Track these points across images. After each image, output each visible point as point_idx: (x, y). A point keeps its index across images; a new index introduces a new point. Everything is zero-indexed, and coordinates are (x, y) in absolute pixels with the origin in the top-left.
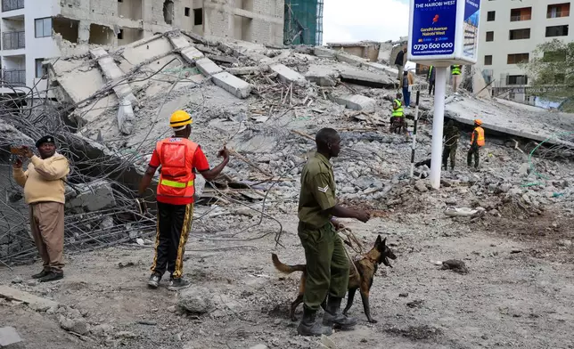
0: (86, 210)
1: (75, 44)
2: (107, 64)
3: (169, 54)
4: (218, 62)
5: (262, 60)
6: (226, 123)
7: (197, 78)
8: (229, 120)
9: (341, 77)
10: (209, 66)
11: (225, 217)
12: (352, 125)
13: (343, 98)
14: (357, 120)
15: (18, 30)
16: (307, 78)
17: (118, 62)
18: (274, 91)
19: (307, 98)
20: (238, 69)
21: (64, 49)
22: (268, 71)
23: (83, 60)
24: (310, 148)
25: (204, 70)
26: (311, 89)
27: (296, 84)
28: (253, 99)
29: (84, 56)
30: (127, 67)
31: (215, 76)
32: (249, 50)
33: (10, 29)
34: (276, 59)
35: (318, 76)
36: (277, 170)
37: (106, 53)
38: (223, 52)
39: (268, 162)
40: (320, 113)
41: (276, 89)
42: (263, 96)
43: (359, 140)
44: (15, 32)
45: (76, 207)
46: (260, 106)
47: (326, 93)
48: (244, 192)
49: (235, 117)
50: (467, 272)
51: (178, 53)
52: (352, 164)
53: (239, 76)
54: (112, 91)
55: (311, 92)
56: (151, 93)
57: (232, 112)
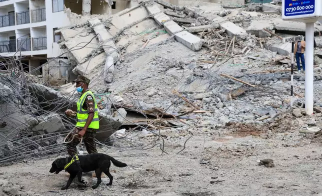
0: (46, 132)
1: (80, 15)
2: (100, 30)
3: (145, 19)
4: (180, 24)
5: (214, 20)
6: (179, 71)
7: (163, 37)
8: (182, 68)
9: (275, 29)
10: (173, 27)
11: (148, 138)
12: (276, 68)
13: (275, 46)
14: (281, 64)
15: (41, 8)
16: (248, 32)
17: (108, 28)
18: (221, 44)
19: (246, 48)
20: (195, 28)
21: (72, 20)
22: (219, 28)
23: (83, 28)
24: (236, 87)
25: (169, 31)
26: (251, 40)
27: (238, 37)
28: (204, 51)
29: (85, 25)
30: (114, 31)
31: (177, 35)
32: (206, 12)
33: (36, 7)
34: (226, 18)
35: (257, 29)
36: (207, 105)
37: (99, 21)
38: (187, 14)
39: (201, 99)
40: (253, 59)
41: (222, 42)
42: (212, 48)
43: (279, 79)
44: (39, 9)
45: (39, 130)
46: (208, 56)
47: (263, 43)
48: (171, 121)
49: (187, 66)
50: (272, 166)
51: (152, 18)
52: (269, 98)
53: (195, 33)
54: (103, 51)
55: (250, 43)
56: (130, 50)
57: (186, 62)
